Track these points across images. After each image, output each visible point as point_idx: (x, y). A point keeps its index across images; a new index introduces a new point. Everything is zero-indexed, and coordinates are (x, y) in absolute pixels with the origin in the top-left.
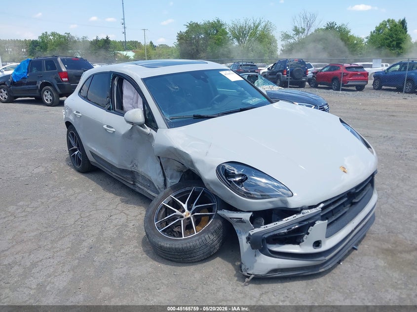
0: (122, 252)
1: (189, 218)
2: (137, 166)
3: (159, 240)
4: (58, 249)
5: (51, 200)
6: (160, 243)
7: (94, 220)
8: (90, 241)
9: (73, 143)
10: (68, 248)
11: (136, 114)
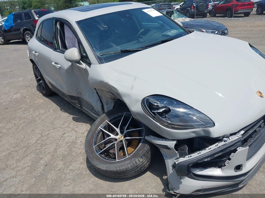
0: (70, 168)
1: (122, 141)
2: (81, 93)
3: (96, 163)
4: (21, 168)
5: (22, 121)
6: (97, 166)
7: (51, 138)
8: (47, 159)
9: (37, 75)
10: (28, 166)
11: (73, 53)
